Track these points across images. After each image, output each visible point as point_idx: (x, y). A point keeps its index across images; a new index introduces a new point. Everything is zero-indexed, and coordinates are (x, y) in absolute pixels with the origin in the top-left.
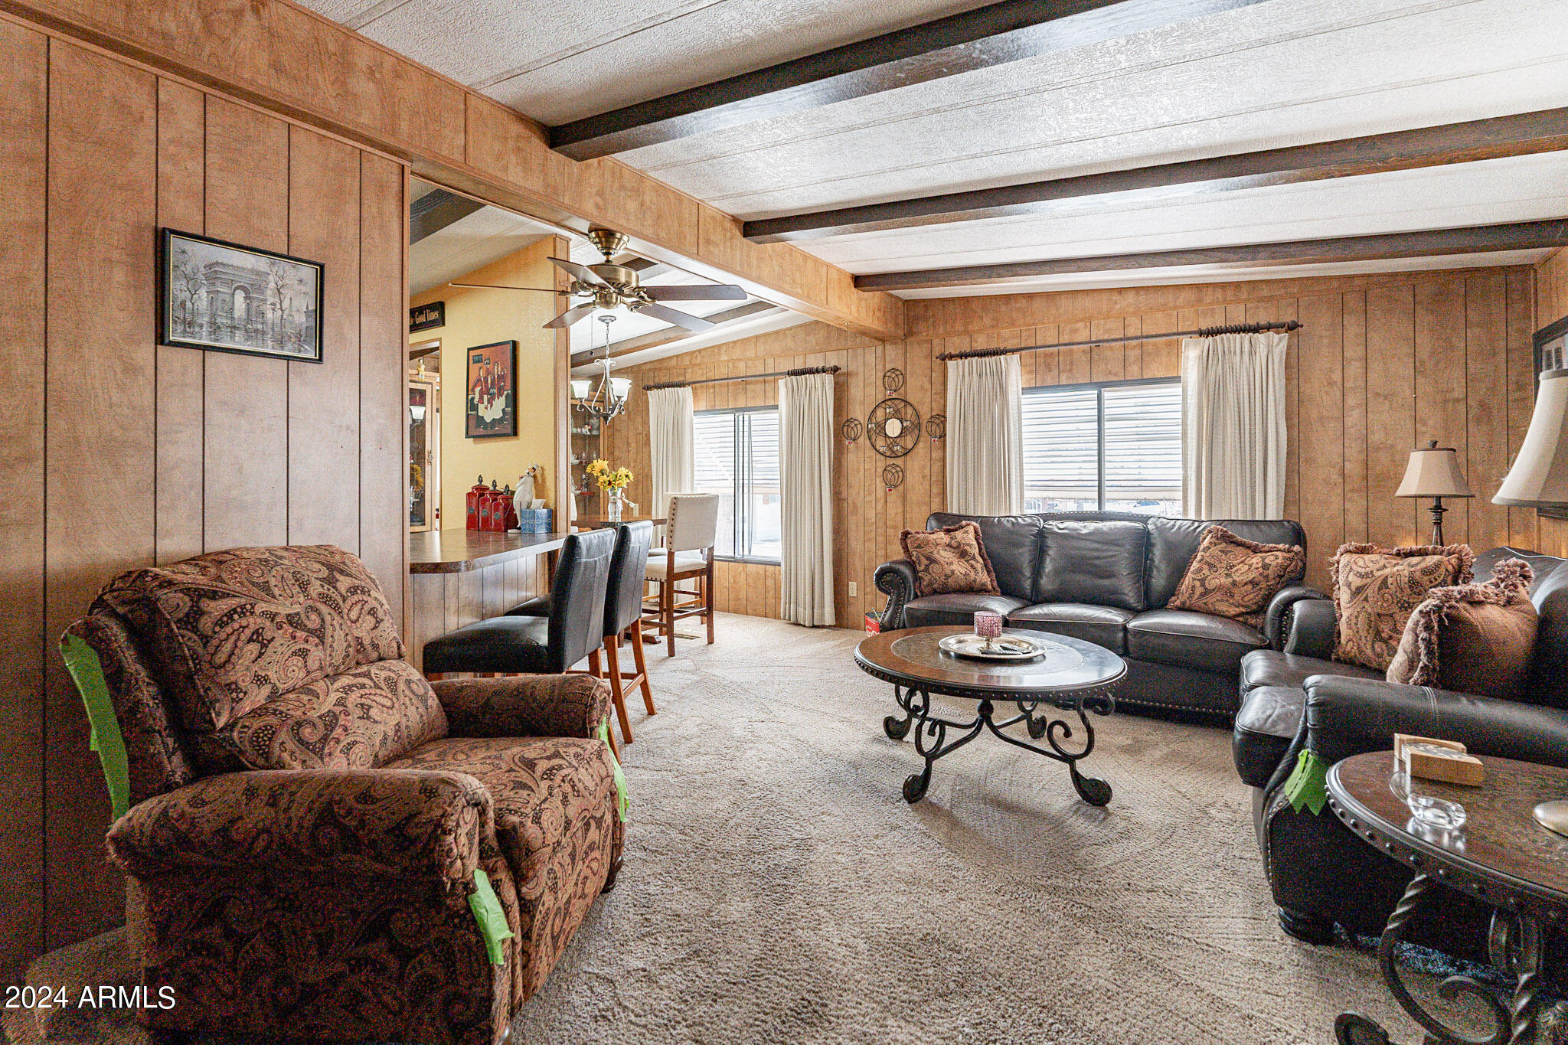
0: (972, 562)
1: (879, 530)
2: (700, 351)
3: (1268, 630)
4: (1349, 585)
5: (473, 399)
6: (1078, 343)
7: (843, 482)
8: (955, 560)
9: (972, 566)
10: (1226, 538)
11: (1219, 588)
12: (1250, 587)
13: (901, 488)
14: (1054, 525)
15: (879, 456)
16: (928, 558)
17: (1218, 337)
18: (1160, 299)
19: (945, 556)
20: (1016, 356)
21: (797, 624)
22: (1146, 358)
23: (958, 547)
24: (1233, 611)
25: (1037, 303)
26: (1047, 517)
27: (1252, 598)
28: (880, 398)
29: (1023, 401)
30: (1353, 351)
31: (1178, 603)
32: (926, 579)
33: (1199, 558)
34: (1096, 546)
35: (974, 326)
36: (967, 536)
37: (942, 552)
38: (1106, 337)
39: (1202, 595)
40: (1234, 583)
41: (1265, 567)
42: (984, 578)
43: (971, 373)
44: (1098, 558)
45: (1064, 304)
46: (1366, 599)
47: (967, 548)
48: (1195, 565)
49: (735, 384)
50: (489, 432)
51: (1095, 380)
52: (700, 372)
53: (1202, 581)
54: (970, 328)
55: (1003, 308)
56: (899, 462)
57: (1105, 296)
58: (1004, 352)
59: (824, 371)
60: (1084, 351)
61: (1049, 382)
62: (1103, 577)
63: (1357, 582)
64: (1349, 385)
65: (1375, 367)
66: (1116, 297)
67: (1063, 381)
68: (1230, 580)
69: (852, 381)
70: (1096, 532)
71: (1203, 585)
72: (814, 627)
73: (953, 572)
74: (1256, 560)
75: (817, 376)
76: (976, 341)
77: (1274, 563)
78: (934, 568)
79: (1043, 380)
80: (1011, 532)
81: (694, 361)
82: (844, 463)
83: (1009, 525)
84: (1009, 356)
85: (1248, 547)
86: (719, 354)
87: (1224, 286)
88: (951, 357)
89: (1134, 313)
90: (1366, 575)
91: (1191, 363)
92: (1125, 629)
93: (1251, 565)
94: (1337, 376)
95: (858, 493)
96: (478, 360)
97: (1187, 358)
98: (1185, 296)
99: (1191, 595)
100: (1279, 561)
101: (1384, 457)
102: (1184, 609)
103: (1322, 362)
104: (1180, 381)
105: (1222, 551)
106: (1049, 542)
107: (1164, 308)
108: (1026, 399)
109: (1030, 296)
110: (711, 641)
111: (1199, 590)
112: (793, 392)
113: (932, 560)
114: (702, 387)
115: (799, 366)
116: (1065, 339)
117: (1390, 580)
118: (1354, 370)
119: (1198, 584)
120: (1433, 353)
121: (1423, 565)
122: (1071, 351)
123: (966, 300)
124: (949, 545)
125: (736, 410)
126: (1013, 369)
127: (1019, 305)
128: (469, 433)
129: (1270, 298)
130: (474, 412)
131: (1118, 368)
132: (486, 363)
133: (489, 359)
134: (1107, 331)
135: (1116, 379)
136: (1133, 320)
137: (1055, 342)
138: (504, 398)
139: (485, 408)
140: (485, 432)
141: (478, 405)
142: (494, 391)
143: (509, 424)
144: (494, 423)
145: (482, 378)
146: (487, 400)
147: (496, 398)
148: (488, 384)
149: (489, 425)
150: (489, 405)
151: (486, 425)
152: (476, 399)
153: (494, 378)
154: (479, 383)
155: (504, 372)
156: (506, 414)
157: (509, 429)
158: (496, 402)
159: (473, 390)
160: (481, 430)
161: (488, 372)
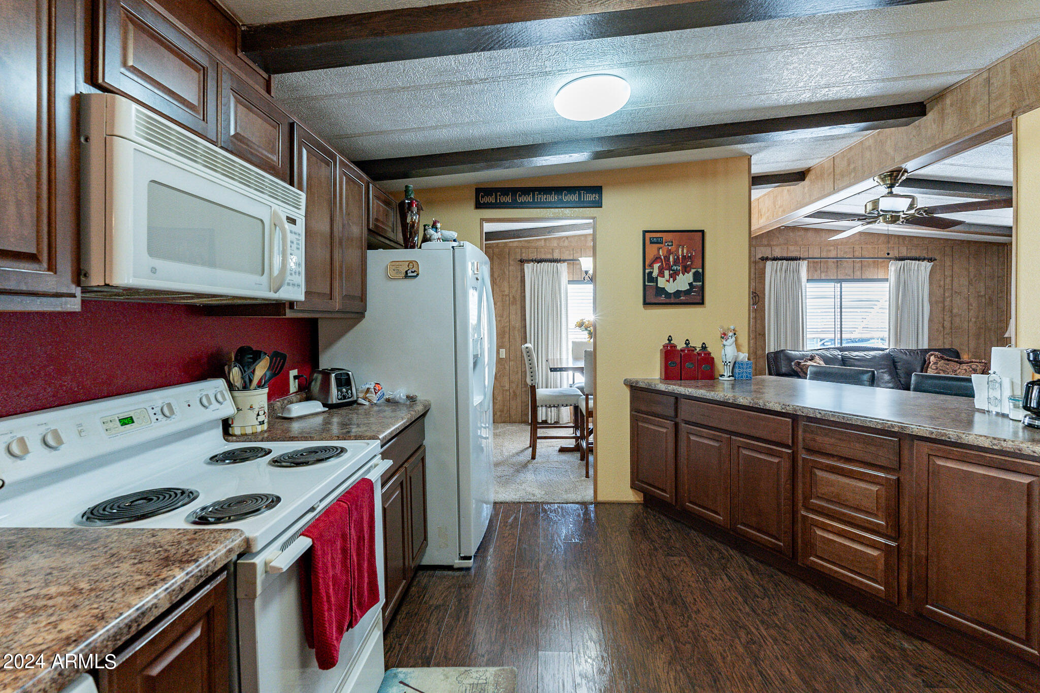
5: (651, 273)
6: (831, 257)
14: (849, 354)
17: (905, 261)
20: (806, 262)
22: (864, 268)
25: (810, 234)
29: (807, 286)
38: (844, 256)
41: (974, 370)
43: (781, 269)
50: (672, 301)
51: (839, 278)
54: (772, 243)
55: (791, 234)
58: (795, 259)
60: (833, 262)
61: (816, 277)
64: (946, 287)
65: (955, 280)
67: (823, 277)
76: (775, 251)
77: (978, 368)
83: (830, 355)
84: (799, 262)
87: (899, 236)
88: (768, 259)
89: (858, 245)
91: (892, 273)
94: (942, 283)
96: (658, 242)
97: (891, 270)
101: (957, 320)
104: (888, 281)
107: (872, 244)
109: (807, 229)
116: (824, 255)
118: (948, 280)
120: (975, 276)
122: (828, 261)
126: (804, 268)
127: (800, 233)
128: (648, 301)
129: (917, 246)
130: (652, 284)
131: (850, 272)
132: (668, 245)
133: (672, 242)
134: (846, 253)
135: (849, 278)
136: (857, 248)
137: (819, 256)
138: (691, 274)
139: (667, 281)
140: (668, 301)
141: (657, 278)
142: (679, 268)
143: (699, 295)
144: (678, 293)
145: (662, 257)
146: (669, 275)
147: (681, 274)
148: (670, 262)
149: (672, 295)
150: (671, 279)
151: (668, 295)
152: (655, 273)
153: (678, 257)
154: (659, 260)
155: (692, 254)
156: (695, 287)
157: (698, 299)
158: (680, 277)
159: (651, 266)
160: (663, 298)
161: (669, 252)
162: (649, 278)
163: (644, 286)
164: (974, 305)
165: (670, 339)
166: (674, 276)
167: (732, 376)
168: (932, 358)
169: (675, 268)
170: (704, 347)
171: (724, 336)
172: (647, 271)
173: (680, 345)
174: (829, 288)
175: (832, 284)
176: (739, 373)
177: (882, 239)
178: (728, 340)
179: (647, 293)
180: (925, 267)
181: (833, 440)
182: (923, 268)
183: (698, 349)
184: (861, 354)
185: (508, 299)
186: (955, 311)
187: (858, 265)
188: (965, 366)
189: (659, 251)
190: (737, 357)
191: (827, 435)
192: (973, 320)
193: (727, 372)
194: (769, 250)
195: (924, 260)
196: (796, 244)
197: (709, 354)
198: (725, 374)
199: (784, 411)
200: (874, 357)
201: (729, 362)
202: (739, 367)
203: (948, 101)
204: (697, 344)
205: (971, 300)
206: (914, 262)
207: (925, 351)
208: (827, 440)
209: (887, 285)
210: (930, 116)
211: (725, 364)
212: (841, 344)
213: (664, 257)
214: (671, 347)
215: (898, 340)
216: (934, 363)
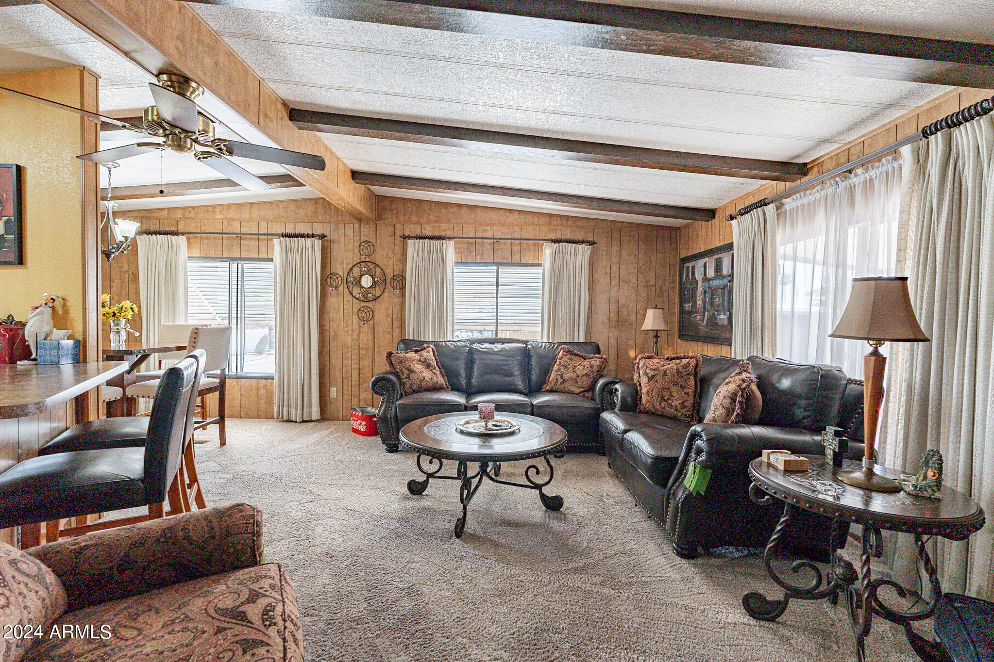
0: (434, 371)
1: (354, 352)
2: (193, 208)
3: (597, 399)
4: (647, 374)
6: (486, 238)
7: (327, 317)
8: (425, 370)
9: (434, 373)
10: (570, 352)
11: (571, 378)
12: (585, 377)
13: (371, 323)
14: (477, 346)
15: (354, 300)
16: (408, 370)
17: (560, 244)
18: (530, 219)
19: (418, 367)
20: (452, 242)
21: (289, 421)
22: (523, 252)
23: (425, 361)
24: (578, 390)
25: (464, 211)
26: (473, 342)
27: (587, 383)
28: (357, 260)
29: (455, 270)
30: (615, 259)
31: (548, 388)
32: (409, 383)
33: (558, 363)
34: (504, 358)
35: (424, 219)
36: (428, 354)
37: (416, 365)
38: (502, 237)
39: (562, 383)
40: (577, 376)
41: (592, 366)
42: (441, 380)
43: (423, 250)
44: (505, 365)
45: (480, 215)
46: (657, 381)
47: (430, 362)
48: (556, 367)
49: (229, 238)
51: (496, 261)
52: (194, 225)
53: (561, 376)
55: (443, 211)
56: (370, 305)
57: (502, 212)
58: (444, 238)
59: (313, 236)
60: (490, 244)
61: (470, 260)
62: (508, 376)
63: (651, 373)
64: (613, 275)
65: (622, 266)
66: (508, 214)
67: (478, 260)
68: (575, 374)
69: (335, 246)
70: (502, 350)
71: (562, 377)
72: (304, 421)
73: (424, 378)
74: (586, 363)
75: (308, 240)
76: (425, 229)
77: (596, 365)
78: (413, 375)
79: (466, 259)
80: (454, 351)
81: (187, 216)
82: (328, 304)
83: (452, 347)
84: (448, 241)
85: (581, 357)
86: (215, 213)
87: (562, 217)
88: (410, 237)
89: (518, 225)
90: (656, 369)
91: (547, 257)
92: (532, 405)
93: (584, 366)
94: (608, 270)
95: (339, 326)
97: (545, 253)
98: (543, 220)
99: (556, 384)
100: (598, 363)
101: (625, 310)
102: (551, 391)
103: (603, 263)
105: (570, 359)
106: (475, 357)
107: (533, 224)
108: (457, 269)
109: (460, 206)
110: (223, 443)
111: (560, 381)
112: (286, 251)
113: (411, 371)
114: (195, 238)
115: (290, 230)
116: (479, 235)
117: (668, 372)
118: (615, 267)
119: (559, 377)
120: (644, 264)
121: (682, 364)
122: (483, 242)
123: (420, 202)
124: (419, 360)
125: (231, 259)
126: (450, 249)
127: (453, 210)
129: (582, 227)
131: (508, 256)
134: (503, 233)
135: (507, 262)
136: (516, 229)
137: (474, 236)
138: (1, 223)
143: (12, 252)
155: (2, 197)
156: (7, 240)
157: (12, 257)
164: (642, 295)
168: (561, 353)
170: (10, 321)
175: (486, 269)
180: (584, 251)
182: (581, 252)
184: (492, 346)
185: (126, 275)
186: (624, 302)
187: (517, 248)
195: (583, 242)
196: (449, 222)
205: (640, 291)
206: (570, 245)
209: (540, 270)
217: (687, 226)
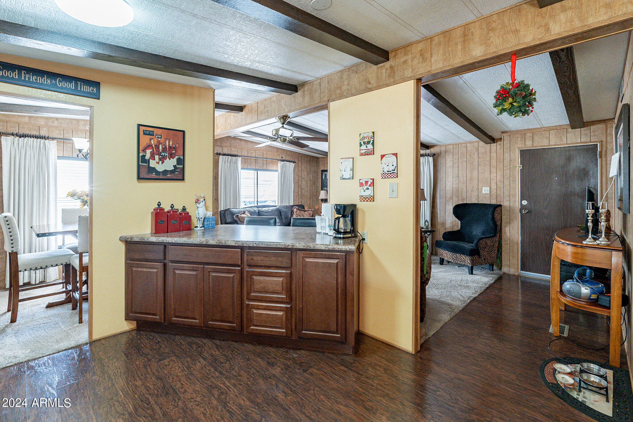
5: (144, 156)
6: (252, 157)
10: (298, 209)
17: (284, 162)
20: (239, 158)
22: (267, 164)
29: (241, 172)
30: (300, 168)
35: (224, 145)
38: (259, 157)
41: (310, 214)
43: (228, 161)
48: (295, 216)
50: (161, 177)
51: (256, 168)
54: (222, 145)
55: (233, 141)
60: (254, 159)
61: (245, 167)
64: (299, 176)
65: (302, 172)
67: (249, 167)
70: (269, 210)
76: (225, 150)
84: (237, 157)
85: (304, 211)
87: (282, 149)
88: (221, 154)
91: (279, 167)
94: (298, 173)
96: (151, 134)
97: (278, 165)
100: (311, 212)
101: (303, 191)
104: (277, 171)
107: (271, 152)
116: (249, 155)
118: (300, 172)
120: (309, 171)
122: (251, 159)
126: (240, 162)
128: (141, 176)
130: (145, 164)
131: (261, 165)
132: (158, 137)
133: (161, 136)
134: (259, 155)
135: (261, 168)
136: (265, 153)
137: (247, 155)
138: (175, 159)
139: (157, 163)
140: (157, 177)
141: (149, 160)
142: (166, 154)
143: (180, 174)
144: (165, 172)
145: (153, 145)
146: (159, 158)
147: (168, 159)
148: (159, 150)
149: (161, 173)
150: (160, 162)
151: (158, 173)
152: (148, 156)
153: (166, 147)
154: (151, 147)
155: (176, 146)
156: (178, 168)
157: (180, 177)
158: (167, 161)
159: (144, 150)
160: (154, 175)
161: (159, 143)
162: (142, 160)
163: (139, 166)
164: (309, 184)
165: (159, 204)
166: (162, 159)
167: (203, 227)
168: (295, 209)
169: (163, 154)
170: (184, 209)
171: (197, 201)
172: (141, 154)
173: (167, 208)
174: (252, 173)
175: (253, 171)
176: (207, 225)
177: (275, 150)
178: (200, 204)
179: (141, 171)
180: (292, 165)
181: (262, 258)
182: (291, 166)
183: (180, 211)
184: (266, 209)
186: (302, 187)
187: (265, 162)
188: (306, 213)
189: (151, 141)
190: (206, 214)
191: (259, 256)
192: (309, 191)
193: (199, 225)
194: (221, 149)
195: (291, 162)
196: (235, 147)
197: (188, 213)
198: (198, 226)
199: (236, 245)
200: (272, 210)
201: (201, 218)
202: (207, 221)
203: (306, 88)
204: (179, 207)
205: (308, 182)
206: (288, 162)
207: (292, 206)
208: (259, 258)
209: (277, 173)
210: (299, 93)
211: (199, 219)
212: (257, 204)
213: (155, 146)
214: (160, 210)
215: (282, 202)
216: (296, 212)
217: (322, 158)
